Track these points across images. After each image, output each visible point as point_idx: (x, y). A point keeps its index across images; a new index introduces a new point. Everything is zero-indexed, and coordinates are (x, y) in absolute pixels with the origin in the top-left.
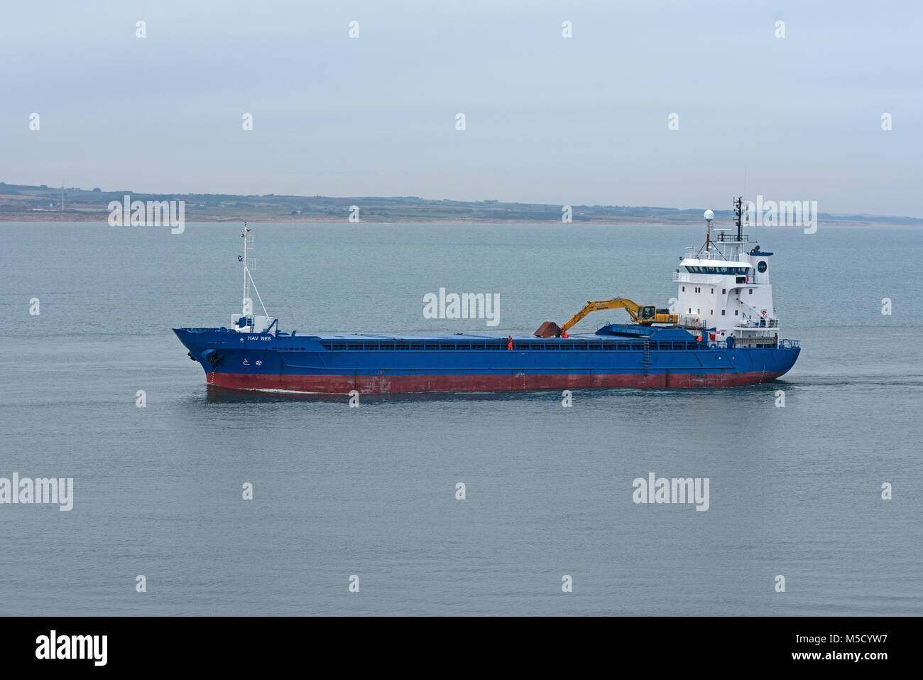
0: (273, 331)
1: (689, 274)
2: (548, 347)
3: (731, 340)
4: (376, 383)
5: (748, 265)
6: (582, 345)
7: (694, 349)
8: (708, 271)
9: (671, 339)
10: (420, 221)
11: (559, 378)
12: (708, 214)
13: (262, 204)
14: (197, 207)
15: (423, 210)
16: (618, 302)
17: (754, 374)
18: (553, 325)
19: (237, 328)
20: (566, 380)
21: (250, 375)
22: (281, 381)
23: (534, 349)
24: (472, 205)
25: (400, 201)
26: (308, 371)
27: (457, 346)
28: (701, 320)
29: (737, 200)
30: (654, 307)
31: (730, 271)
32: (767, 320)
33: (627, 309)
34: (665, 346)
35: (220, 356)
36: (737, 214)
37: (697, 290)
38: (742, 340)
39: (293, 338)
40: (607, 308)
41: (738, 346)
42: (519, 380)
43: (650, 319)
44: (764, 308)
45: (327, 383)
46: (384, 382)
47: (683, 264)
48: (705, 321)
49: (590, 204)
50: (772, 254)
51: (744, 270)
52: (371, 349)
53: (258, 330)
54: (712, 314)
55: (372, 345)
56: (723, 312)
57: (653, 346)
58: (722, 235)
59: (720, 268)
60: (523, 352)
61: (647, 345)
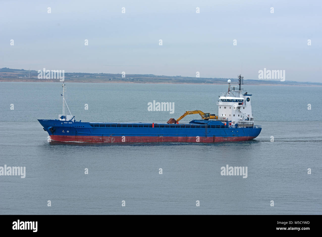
0: (73, 120)
1: (222, 102)
2: (171, 127)
3: (237, 125)
4: (110, 139)
5: (243, 99)
6: (183, 126)
7: (223, 128)
8: (229, 101)
9: (215, 124)
10: (154, 83)
11: (175, 138)
12: (229, 81)
13: (99, 76)
14: (76, 77)
15: (155, 79)
16: (197, 112)
17: (245, 137)
18: (173, 119)
19: (61, 120)
20: (178, 139)
21: (65, 136)
22: (76, 138)
23: (167, 128)
24: (172, 77)
25: (147, 76)
26: (85, 134)
27: (139, 126)
28: (226, 118)
29: (239, 76)
30: (209, 113)
31: (236, 101)
32: (250, 118)
33: (200, 114)
34: (213, 127)
35: (54, 129)
36: (239, 81)
37: (225, 108)
38: (241, 125)
39: (80, 123)
40: (193, 114)
41: (239, 127)
42: (161, 139)
43: (208, 118)
44: (249, 114)
45: (92, 139)
46: (112, 139)
47: (220, 98)
48: (227, 118)
49: (213, 78)
50: (252, 95)
51: (241, 101)
52: (108, 127)
53: (68, 120)
54: (230, 116)
55: (108, 125)
56: (234, 115)
57: (209, 127)
58: (234, 88)
59: (233, 100)
60: (162, 128)
61: (206, 127)
